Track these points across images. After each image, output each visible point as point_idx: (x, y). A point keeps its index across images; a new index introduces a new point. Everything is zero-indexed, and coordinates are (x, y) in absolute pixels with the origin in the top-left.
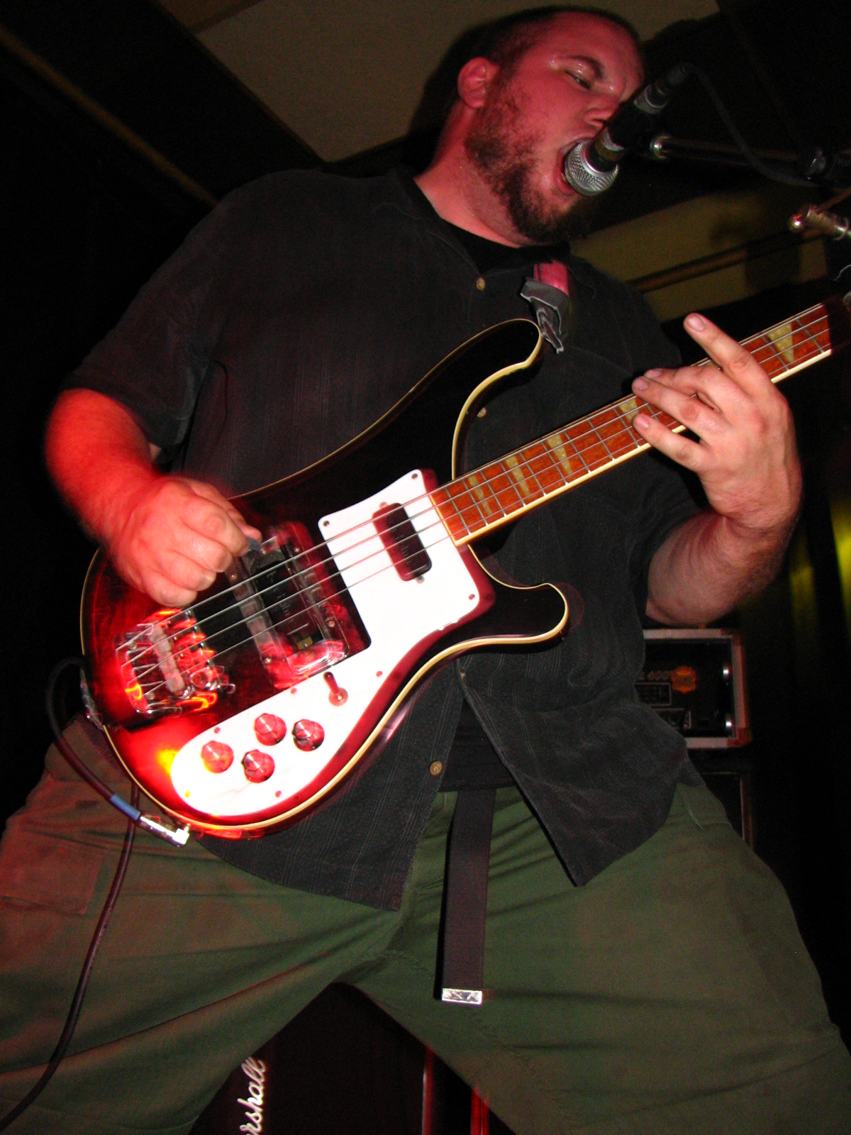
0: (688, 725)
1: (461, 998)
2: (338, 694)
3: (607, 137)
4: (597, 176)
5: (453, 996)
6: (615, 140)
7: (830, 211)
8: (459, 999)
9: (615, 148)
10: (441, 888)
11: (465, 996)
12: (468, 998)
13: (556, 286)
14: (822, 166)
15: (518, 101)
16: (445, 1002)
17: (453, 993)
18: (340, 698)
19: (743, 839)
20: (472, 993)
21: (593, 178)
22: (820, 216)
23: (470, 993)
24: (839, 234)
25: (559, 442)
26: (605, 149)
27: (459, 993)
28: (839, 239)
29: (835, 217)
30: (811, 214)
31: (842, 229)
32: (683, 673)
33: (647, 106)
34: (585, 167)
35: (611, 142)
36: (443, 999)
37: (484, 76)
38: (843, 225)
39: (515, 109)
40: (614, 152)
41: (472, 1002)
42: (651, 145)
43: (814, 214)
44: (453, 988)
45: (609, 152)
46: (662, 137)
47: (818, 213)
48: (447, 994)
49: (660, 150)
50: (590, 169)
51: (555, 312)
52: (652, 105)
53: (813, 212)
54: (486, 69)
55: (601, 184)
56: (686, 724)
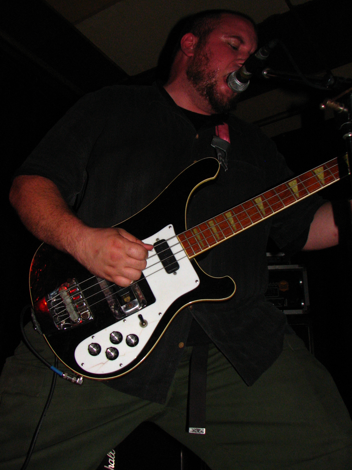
0: (286, 305)
1: (197, 431)
2: (143, 323)
3: (245, 69)
4: (241, 85)
5: (193, 431)
6: (248, 70)
7: (337, 101)
8: (196, 432)
9: (248, 73)
10: (187, 379)
11: (198, 430)
12: (200, 431)
13: (225, 139)
14: (333, 82)
15: (208, 55)
16: (190, 433)
17: (194, 429)
18: (144, 324)
19: (310, 352)
20: (201, 429)
21: (239, 86)
22: (332, 103)
23: (200, 429)
24: (340, 110)
25: (231, 215)
26: (244, 74)
27: (196, 429)
28: (340, 112)
29: (338, 103)
30: (329, 103)
31: (341, 108)
32: (283, 283)
33: (260, 56)
34: (236, 81)
35: (246, 71)
36: (189, 432)
37: (192, 41)
38: (341, 106)
39: (207, 59)
40: (248, 75)
41: (201, 433)
42: (263, 73)
43: (330, 103)
44: (193, 427)
45: (245, 75)
46: (267, 69)
47: (331, 102)
48: (191, 430)
49: (266, 74)
50: (238, 82)
51: (225, 152)
52: (262, 56)
53: (330, 102)
54: (192, 37)
55: (243, 88)
56: (285, 304)
